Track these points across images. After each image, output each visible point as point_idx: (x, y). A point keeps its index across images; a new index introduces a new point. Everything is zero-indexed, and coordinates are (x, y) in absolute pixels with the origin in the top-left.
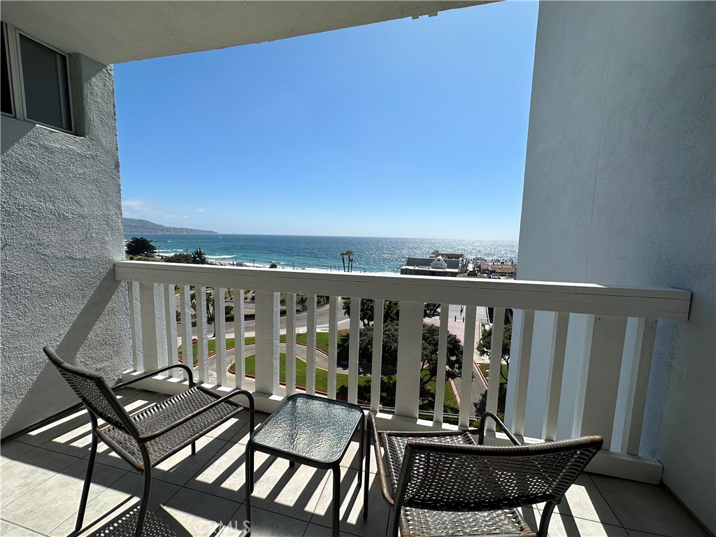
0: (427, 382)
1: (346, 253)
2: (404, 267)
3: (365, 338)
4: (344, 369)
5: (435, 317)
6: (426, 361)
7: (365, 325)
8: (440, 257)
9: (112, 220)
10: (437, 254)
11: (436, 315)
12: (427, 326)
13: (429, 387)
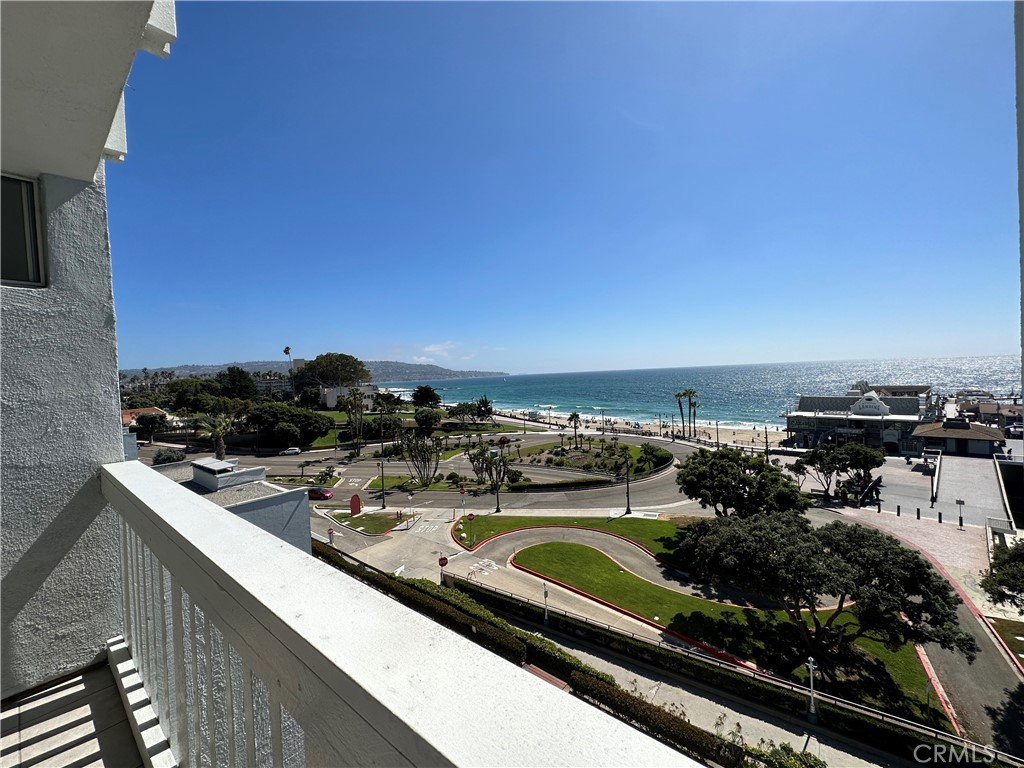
0: (852, 638)
1: (684, 394)
2: (794, 414)
3: (715, 537)
4: (682, 585)
5: (868, 508)
6: (848, 597)
7: (718, 512)
8: (873, 394)
9: (98, 403)
10: (864, 387)
11: (870, 504)
12: (845, 526)
13: (860, 649)
